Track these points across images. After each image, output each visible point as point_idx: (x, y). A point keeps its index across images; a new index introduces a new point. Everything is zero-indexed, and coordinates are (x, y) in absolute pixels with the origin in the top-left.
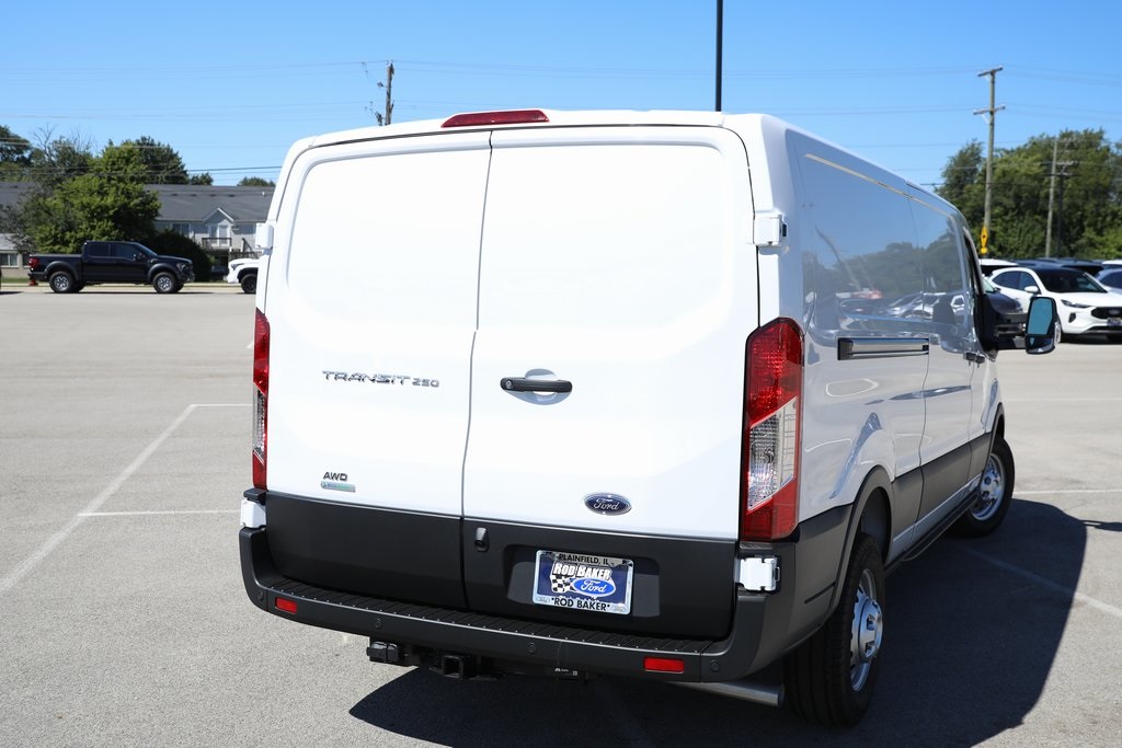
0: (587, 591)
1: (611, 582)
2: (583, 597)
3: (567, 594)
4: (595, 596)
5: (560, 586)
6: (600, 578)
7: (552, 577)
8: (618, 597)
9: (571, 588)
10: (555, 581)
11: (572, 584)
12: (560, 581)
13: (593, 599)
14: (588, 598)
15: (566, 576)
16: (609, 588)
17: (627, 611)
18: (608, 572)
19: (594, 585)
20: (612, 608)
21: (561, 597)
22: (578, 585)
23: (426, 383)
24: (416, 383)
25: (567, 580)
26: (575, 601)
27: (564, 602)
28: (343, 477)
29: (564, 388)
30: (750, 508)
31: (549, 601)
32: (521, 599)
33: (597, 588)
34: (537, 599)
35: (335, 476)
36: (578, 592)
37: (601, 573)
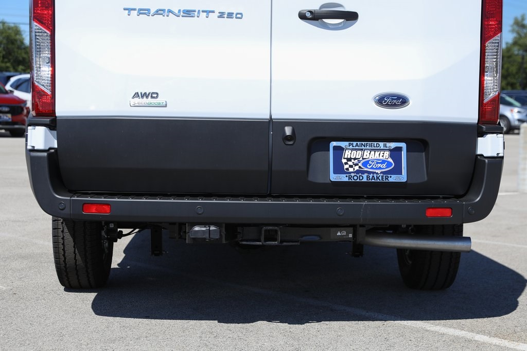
0: (372, 168)
1: (390, 160)
2: (369, 173)
3: (357, 172)
4: (379, 171)
5: (351, 166)
6: (381, 157)
7: (344, 161)
8: (397, 170)
9: (360, 167)
10: (346, 163)
11: (360, 165)
12: (350, 163)
13: (377, 173)
14: (373, 173)
15: (355, 159)
16: (389, 164)
17: (405, 180)
18: (387, 154)
19: (377, 163)
20: (393, 179)
21: (353, 175)
22: (365, 164)
23: (230, 15)
24: (221, 15)
25: (356, 161)
26: (365, 176)
27: (355, 178)
28: (154, 95)
29: (351, 17)
30: (486, 101)
31: (344, 178)
32: (320, 180)
33: (379, 165)
34: (334, 177)
35: (145, 95)
36: (366, 169)
37: (381, 154)
